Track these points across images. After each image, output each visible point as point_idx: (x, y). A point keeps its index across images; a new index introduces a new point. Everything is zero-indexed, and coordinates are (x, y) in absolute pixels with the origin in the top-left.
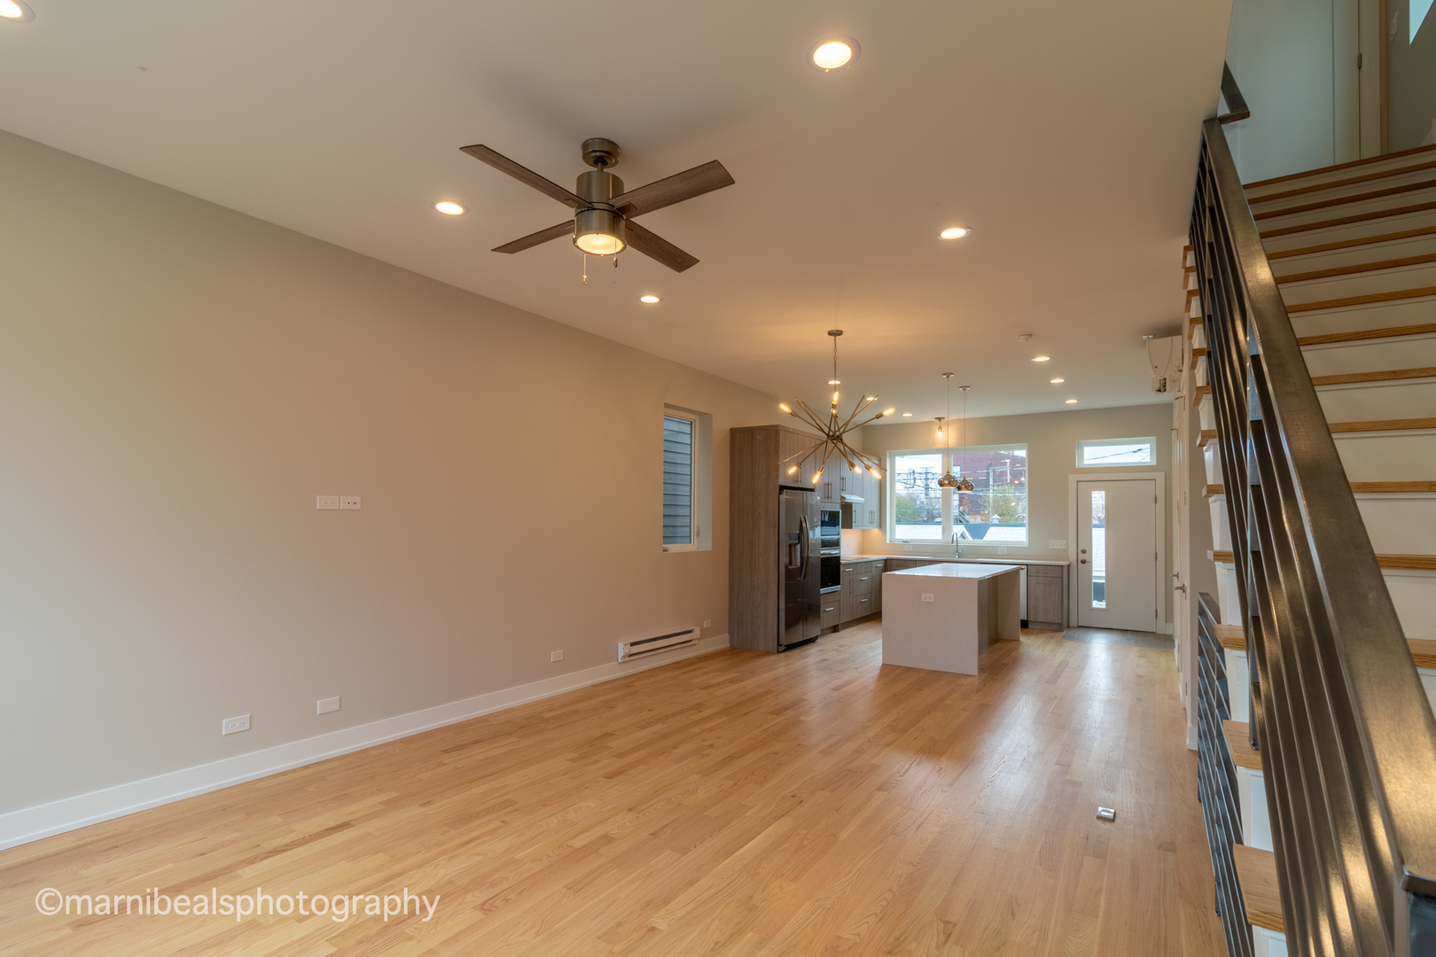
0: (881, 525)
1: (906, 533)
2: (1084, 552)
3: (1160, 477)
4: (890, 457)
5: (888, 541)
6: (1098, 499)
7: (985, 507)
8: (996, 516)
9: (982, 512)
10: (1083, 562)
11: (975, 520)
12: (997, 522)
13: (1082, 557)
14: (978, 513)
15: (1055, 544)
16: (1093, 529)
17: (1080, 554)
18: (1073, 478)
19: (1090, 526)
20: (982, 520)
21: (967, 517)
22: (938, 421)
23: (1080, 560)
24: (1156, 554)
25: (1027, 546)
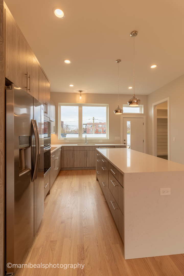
0: (56, 132)
3: (144, 117)
4: (59, 106)
5: (59, 139)
6: (129, 123)
13: (124, 142)
18: (122, 117)
22: (80, 93)
23: (124, 143)
24: (143, 140)
25: (109, 139)
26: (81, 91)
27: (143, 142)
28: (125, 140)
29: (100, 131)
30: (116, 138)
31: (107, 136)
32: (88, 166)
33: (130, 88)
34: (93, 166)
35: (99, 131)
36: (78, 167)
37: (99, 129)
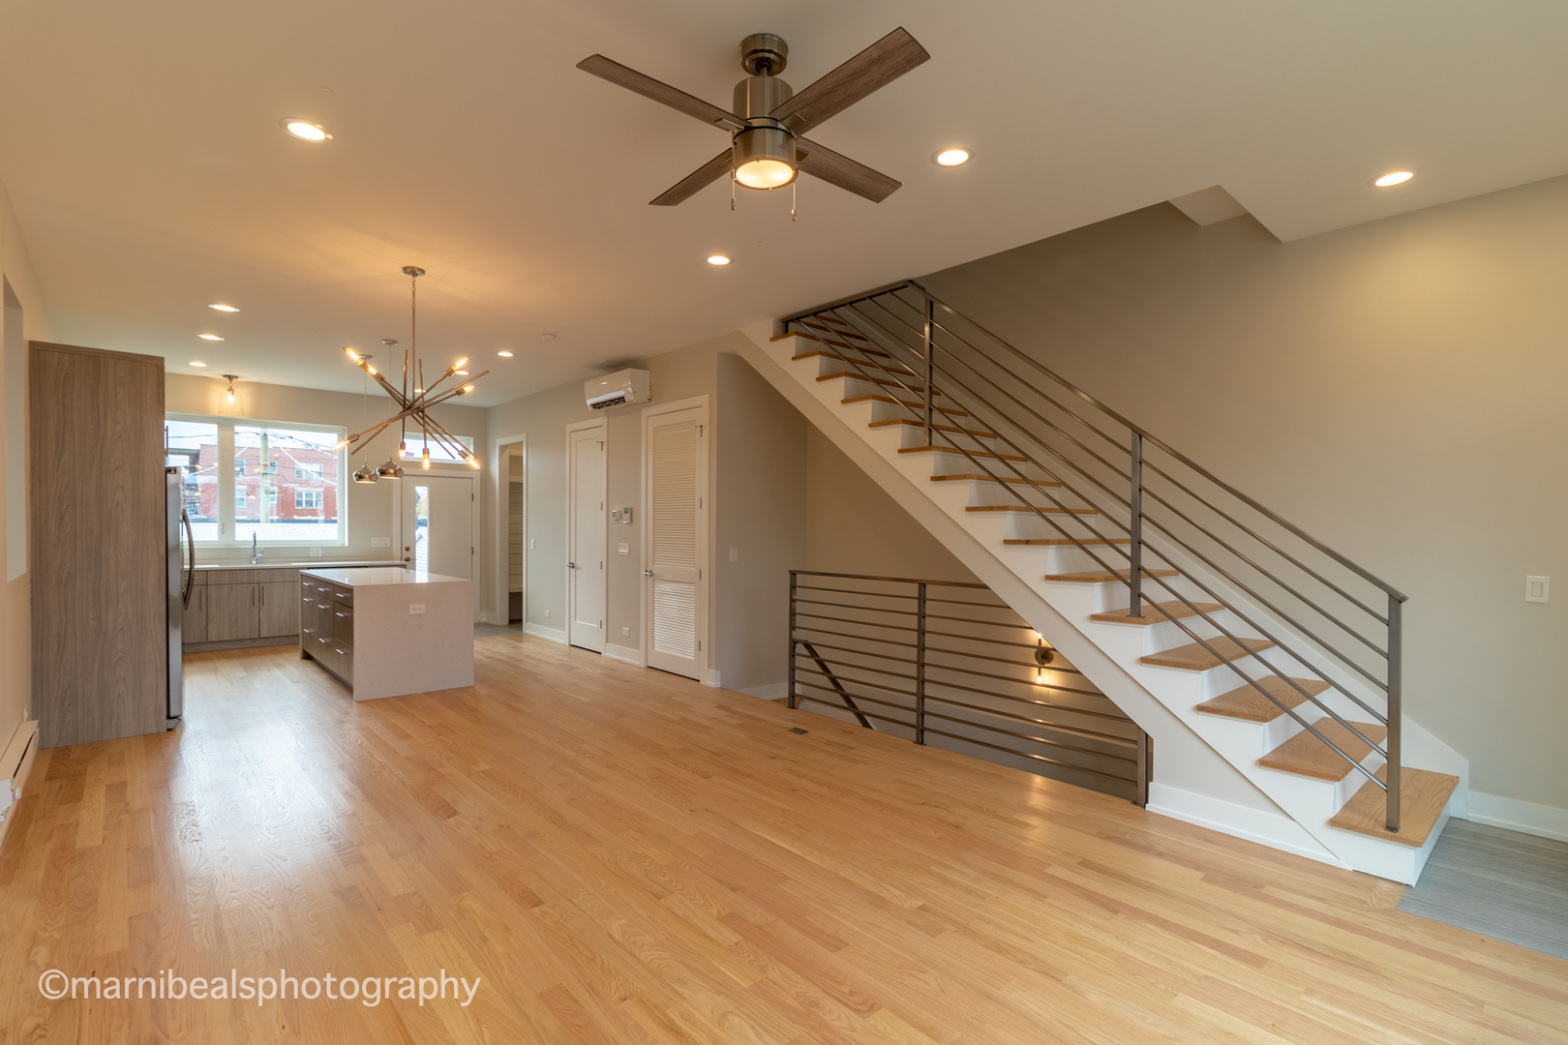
6: (422, 494)
10: (408, 560)
13: (406, 554)
15: (378, 542)
16: (416, 527)
19: (413, 524)
22: (227, 380)
23: (403, 558)
24: (472, 549)
25: (347, 545)
26: (231, 377)
27: (472, 552)
28: (407, 549)
29: (309, 503)
30: (376, 542)
31: (341, 531)
32: (264, 634)
34: (284, 634)
35: (299, 503)
36: (227, 639)
37: (300, 489)
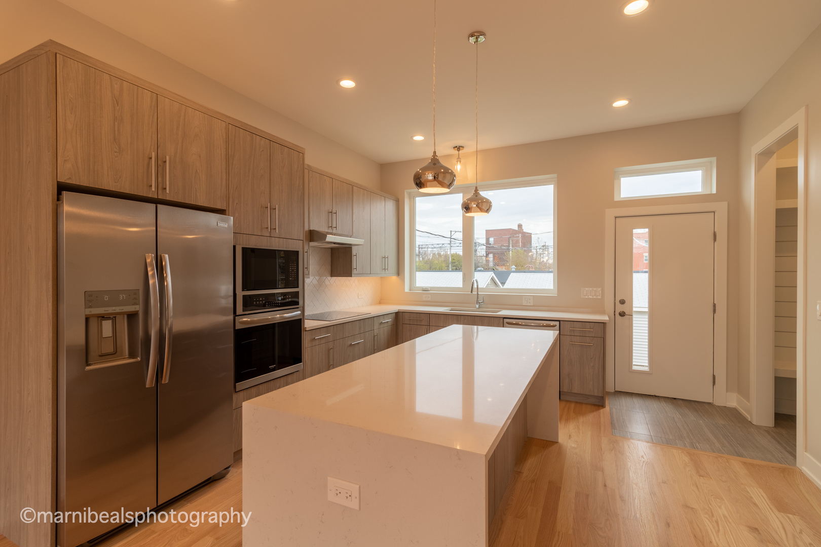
0: (399, 271)
1: (425, 280)
2: (622, 302)
3: (722, 208)
4: (410, 198)
5: (407, 289)
6: (641, 238)
7: (507, 261)
8: (514, 266)
9: (506, 264)
10: (622, 314)
11: (503, 269)
12: (514, 270)
13: (620, 308)
14: (504, 265)
15: (588, 293)
16: (634, 274)
17: (619, 306)
18: (610, 213)
19: (630, 272)
20: (505, 269)
21: (497, 267)
22: (457, 152)
23: (617, 312)
24: (714, 306)
25: (557, 294)
26: (458, 148)
27: (714, 311)
30: (586, 292)
33: (621, 103)
